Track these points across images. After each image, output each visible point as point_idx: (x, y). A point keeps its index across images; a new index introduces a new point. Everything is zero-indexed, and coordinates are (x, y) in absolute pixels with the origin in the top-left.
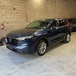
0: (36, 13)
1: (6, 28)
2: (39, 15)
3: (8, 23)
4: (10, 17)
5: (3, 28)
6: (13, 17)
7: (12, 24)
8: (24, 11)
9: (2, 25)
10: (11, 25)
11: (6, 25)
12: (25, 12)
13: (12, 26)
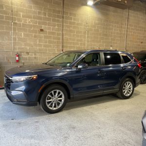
0: (83, 39)
1: (23, 61)
2: (88, 42)
3: (28, 53)
4: (32, 43)
5: (18, 61)
6: (38, 43)
7: (35, 54)
8: (58, 34)
9: (18, 56)
10: (34, 56)
11: (24, 56)
12: (61, 37)
13: (35, 58)
